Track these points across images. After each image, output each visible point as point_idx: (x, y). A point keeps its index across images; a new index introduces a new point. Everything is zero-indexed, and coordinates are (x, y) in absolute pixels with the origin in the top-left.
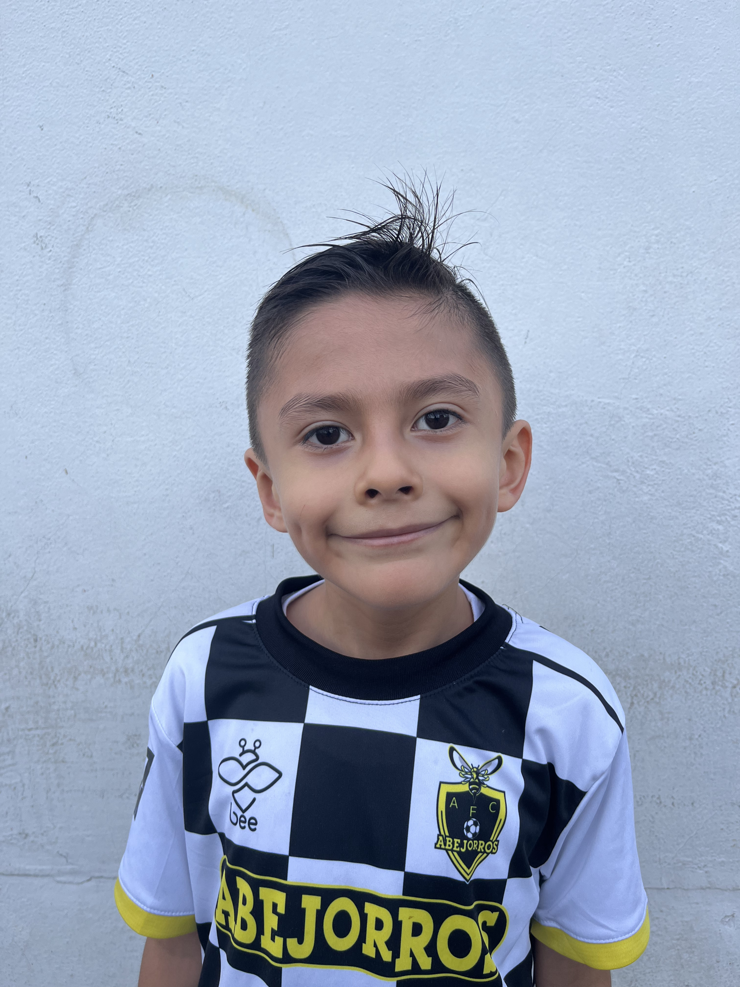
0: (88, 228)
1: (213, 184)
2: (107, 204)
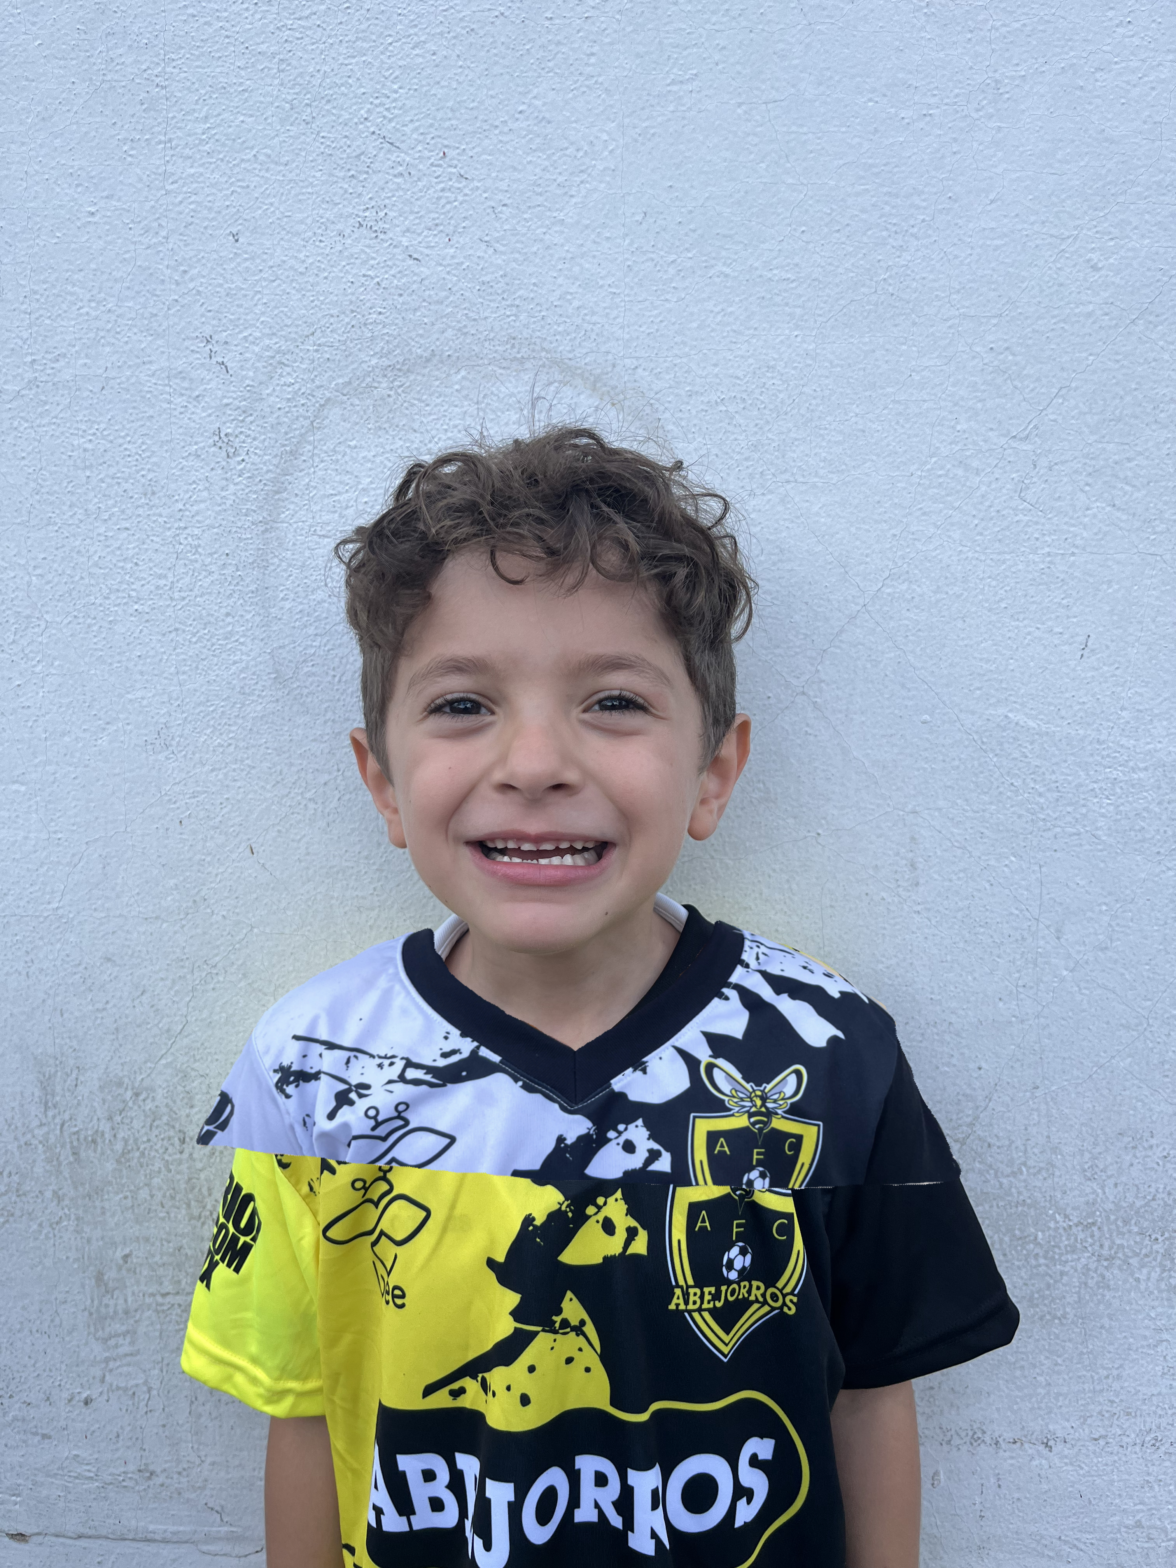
0: (312, 422)
1: (543, 354)
2: (350, 383)
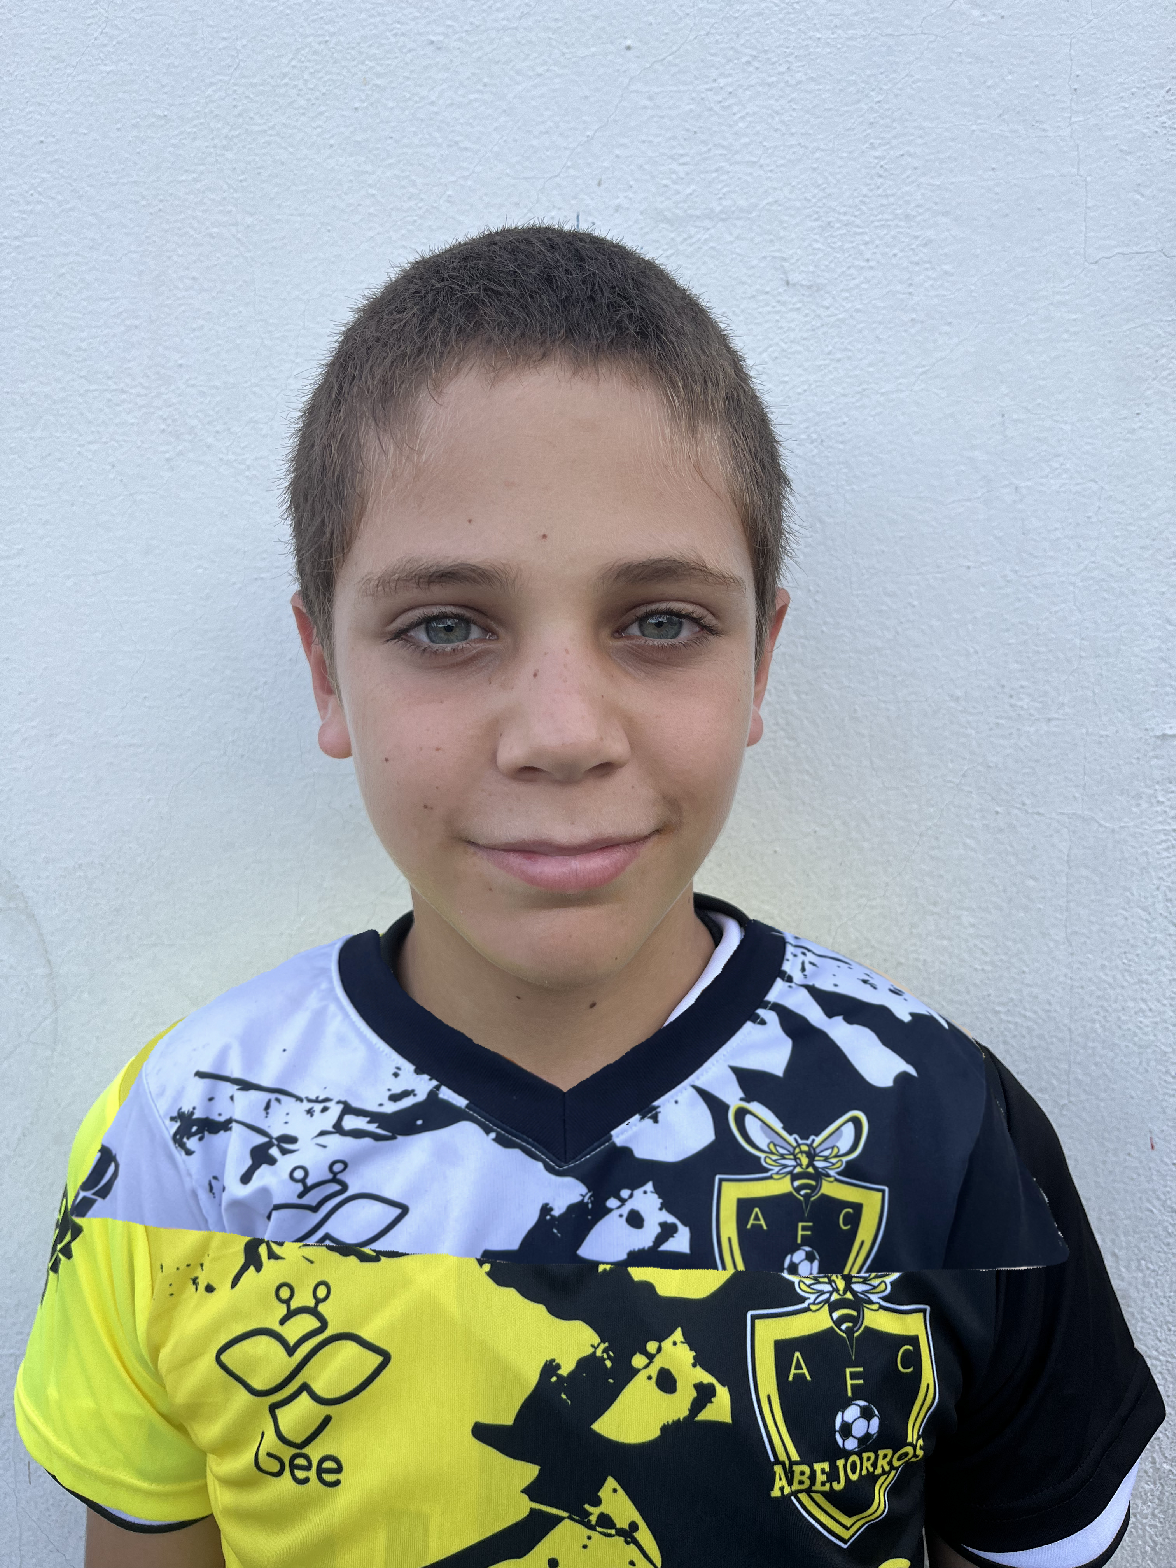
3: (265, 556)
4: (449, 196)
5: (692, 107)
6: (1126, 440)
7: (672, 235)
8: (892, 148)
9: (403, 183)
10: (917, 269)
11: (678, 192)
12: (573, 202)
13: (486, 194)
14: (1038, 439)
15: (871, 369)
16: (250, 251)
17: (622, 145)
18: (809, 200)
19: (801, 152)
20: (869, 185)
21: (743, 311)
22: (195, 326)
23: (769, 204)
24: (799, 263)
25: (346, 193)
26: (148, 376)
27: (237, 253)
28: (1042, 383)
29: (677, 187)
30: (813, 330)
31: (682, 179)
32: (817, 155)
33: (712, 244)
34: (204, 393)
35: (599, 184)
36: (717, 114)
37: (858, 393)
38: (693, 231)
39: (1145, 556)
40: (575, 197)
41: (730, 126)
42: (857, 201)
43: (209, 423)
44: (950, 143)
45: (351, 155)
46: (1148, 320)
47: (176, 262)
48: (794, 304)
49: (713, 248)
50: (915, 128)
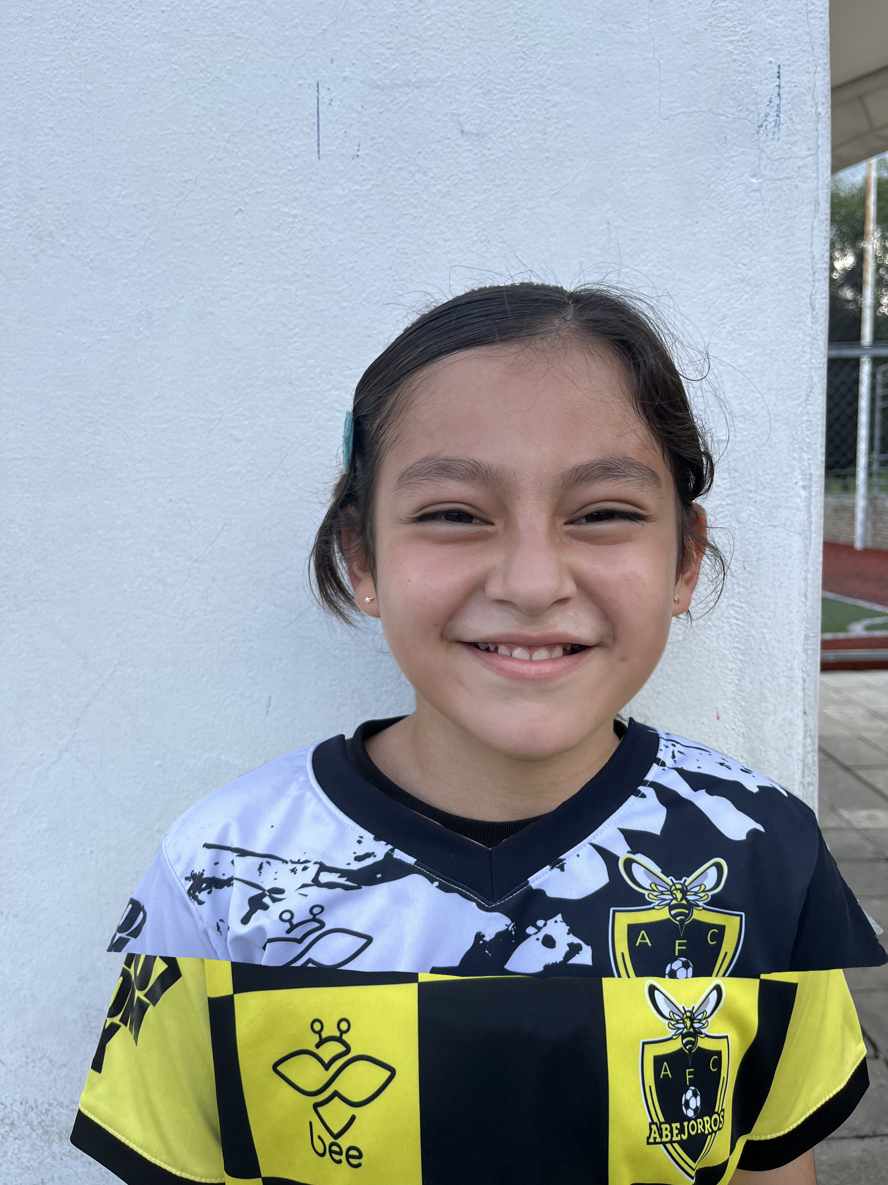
3: (105, 323)
4: (228, 70)
5: (394, 10)
6: (689, 240)
7: (383, 98)
8: (530, 39)
9: (196, 61)
10: (549, 122)
11: (385, 68)
12: (314, 74)
13: (254, 68)
14: (632, 240)
15: (520, 192)
16: (90, 108)
17: (347, 35)
18: (475, 75)
19: (469, 41)
20: (516, 64)
21: (432, 151)
22: (51, 161)
23: (448, 77)
24: (470, 118)
25: (156, 68)
26: (19, 197)
27: (80, 109)
28: (633, 201)
29: (385, 64)
30: (481, 165)
31: (388, 59)
32: (479, 44)
33: (410, 104)
34: (59, 207)
35: (332, 62)
36: (412, 15)
37: (511, 208)
38: (397, 95)
39: (704, 319)
40: (315, 71)
41: (420, 23)
42: (507, 75)
43: (62, 229)
44: (569, 37)
45: (159, 42)
46: (702, 158)
47: (38, 118)
48: (468, 146)
49: (411, 107)
50: (545, 26)
